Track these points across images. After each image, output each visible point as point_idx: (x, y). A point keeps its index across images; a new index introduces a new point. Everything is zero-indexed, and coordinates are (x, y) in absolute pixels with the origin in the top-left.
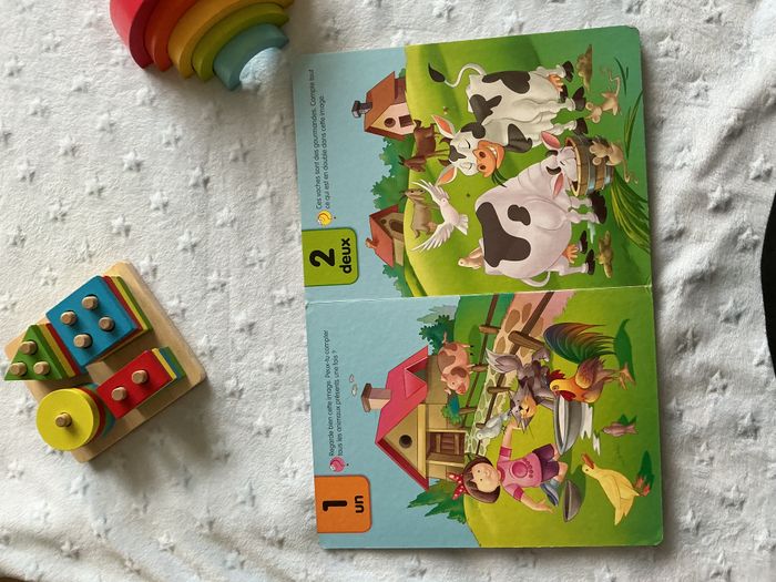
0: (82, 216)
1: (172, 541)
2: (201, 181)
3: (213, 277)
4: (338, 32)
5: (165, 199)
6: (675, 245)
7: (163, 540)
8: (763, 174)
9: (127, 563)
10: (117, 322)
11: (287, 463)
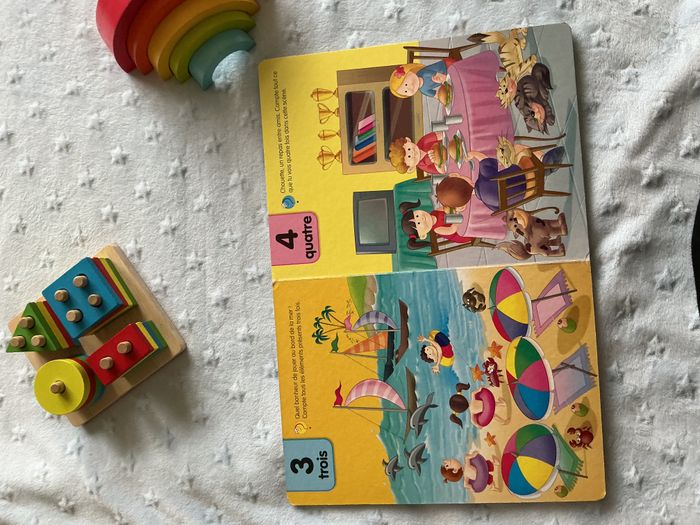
0: (75, 205)
1: (156, 496)
2: (179, 171)
3: (191, 258)
4: (299, 35)
5: (148, 188)
6: (611, 220)
7: (148, 496)
8: (692, 151)
9: (118, 518)
10: (105, 298)
11: (259, 426)
